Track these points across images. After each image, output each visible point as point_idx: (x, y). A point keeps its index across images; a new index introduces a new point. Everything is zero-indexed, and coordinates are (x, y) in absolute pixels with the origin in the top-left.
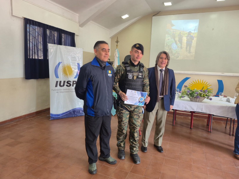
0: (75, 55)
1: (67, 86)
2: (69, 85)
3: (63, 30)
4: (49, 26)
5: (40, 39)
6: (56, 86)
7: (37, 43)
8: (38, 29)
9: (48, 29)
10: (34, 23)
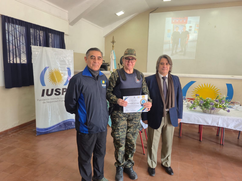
0: (64, 59)
1: (56, 94)
2: (57, 93)
3: (50, 29)
4: (33, 24)
5: (23, 40)
6: (43, 95)
7: (19, 45)
8: (20, 28)
9: (32, 28)
10: (14, 21)
